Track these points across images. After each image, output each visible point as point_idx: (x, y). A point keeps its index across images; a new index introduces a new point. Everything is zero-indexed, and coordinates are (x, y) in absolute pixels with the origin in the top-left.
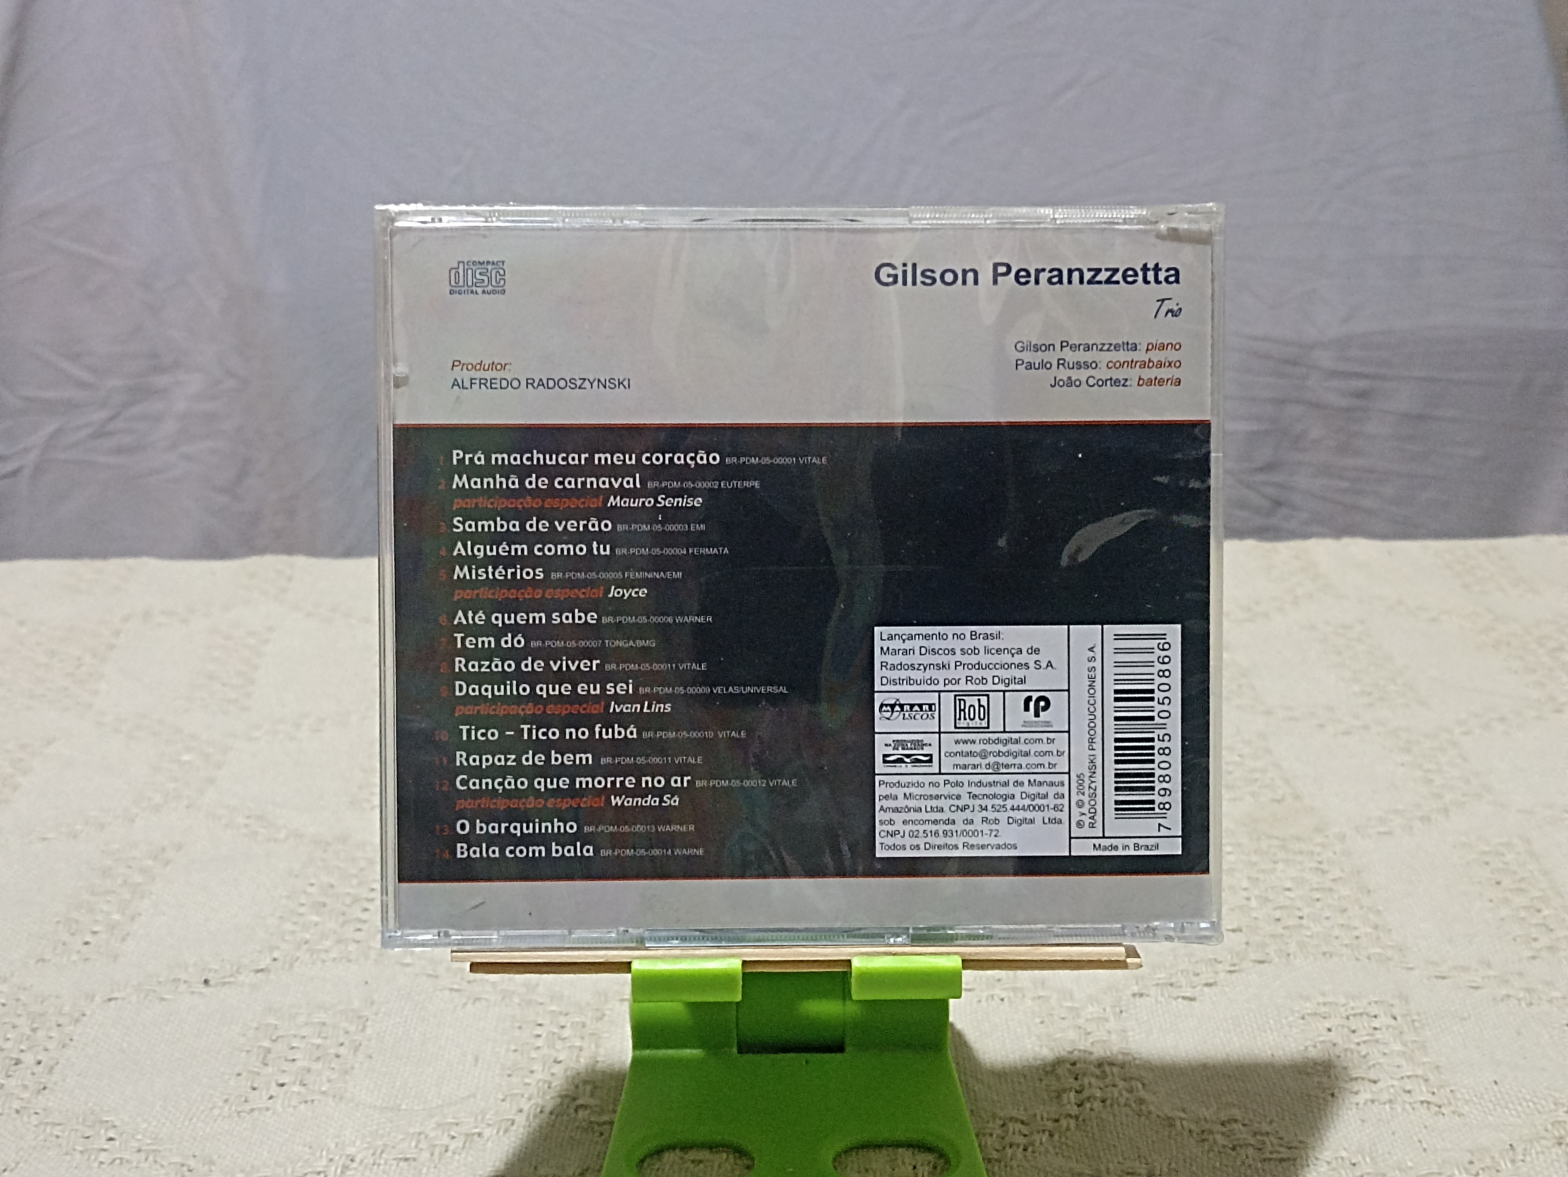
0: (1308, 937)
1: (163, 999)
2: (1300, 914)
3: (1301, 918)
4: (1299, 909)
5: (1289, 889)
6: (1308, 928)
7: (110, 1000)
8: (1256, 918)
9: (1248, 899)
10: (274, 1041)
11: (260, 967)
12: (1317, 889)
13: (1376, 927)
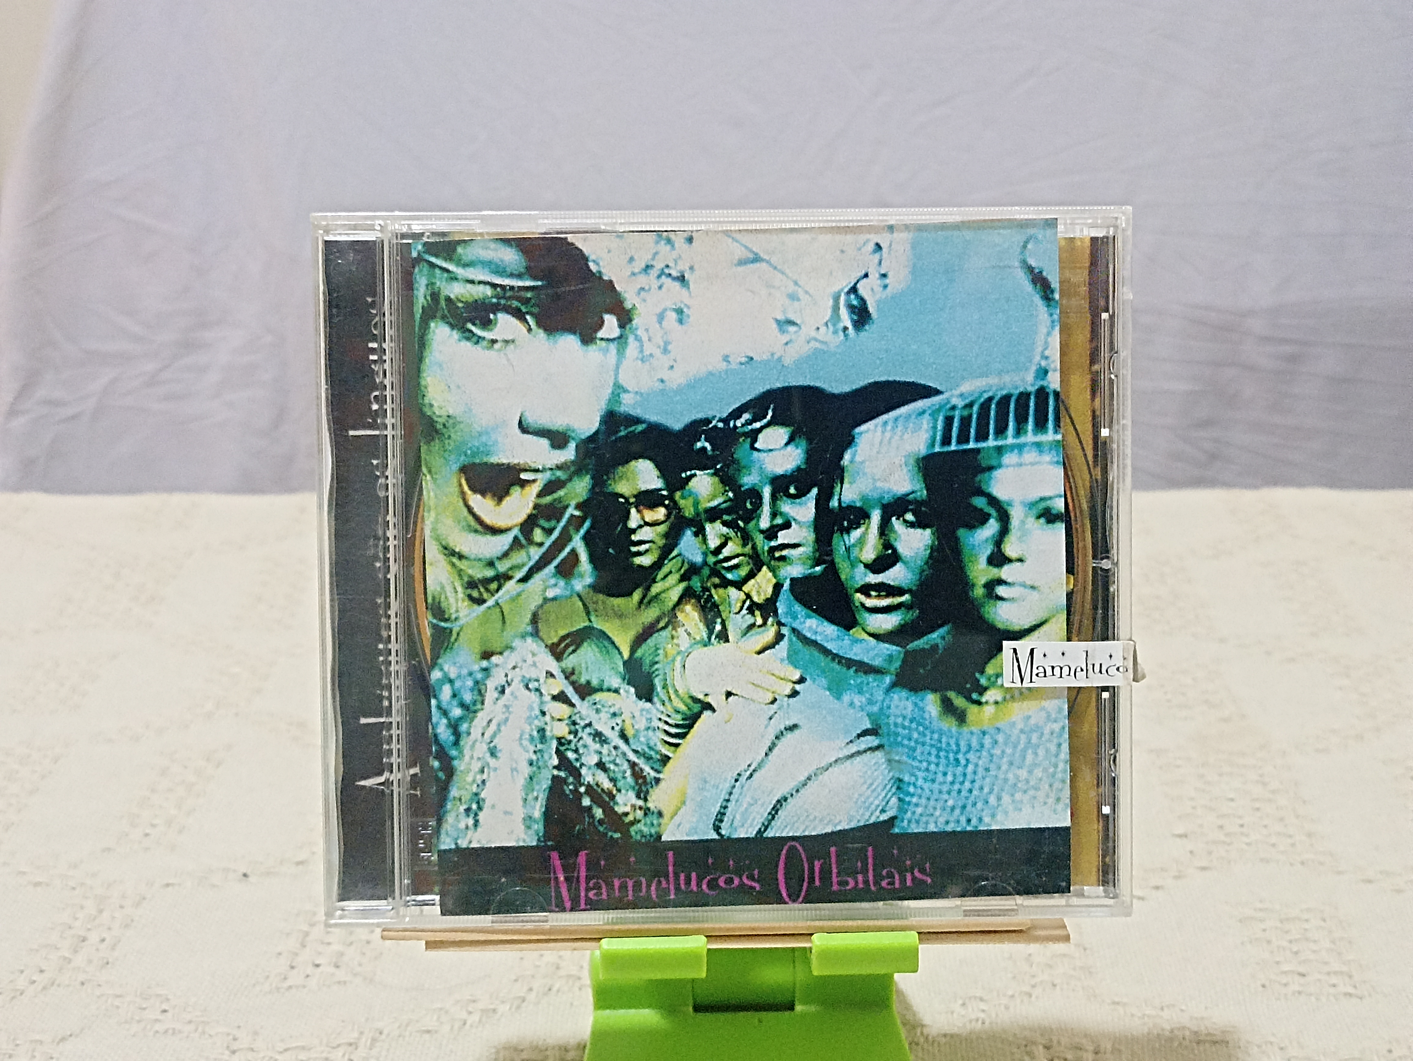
0: (1248, 844)
1: (214, 886)
2: (1241, 822)
3: (1242, 826)
4: (1240, 817)
5: (1232, 800)
6: (1247, 835)
7: (168, 885)
8: (1201, 826)
9: (1194, 808)
10: (312, 925)
11: (300, 859)
12: (1257, 800)
13: (1309, 835)
